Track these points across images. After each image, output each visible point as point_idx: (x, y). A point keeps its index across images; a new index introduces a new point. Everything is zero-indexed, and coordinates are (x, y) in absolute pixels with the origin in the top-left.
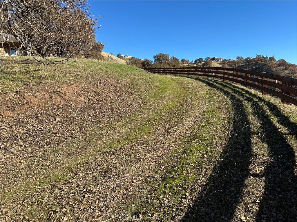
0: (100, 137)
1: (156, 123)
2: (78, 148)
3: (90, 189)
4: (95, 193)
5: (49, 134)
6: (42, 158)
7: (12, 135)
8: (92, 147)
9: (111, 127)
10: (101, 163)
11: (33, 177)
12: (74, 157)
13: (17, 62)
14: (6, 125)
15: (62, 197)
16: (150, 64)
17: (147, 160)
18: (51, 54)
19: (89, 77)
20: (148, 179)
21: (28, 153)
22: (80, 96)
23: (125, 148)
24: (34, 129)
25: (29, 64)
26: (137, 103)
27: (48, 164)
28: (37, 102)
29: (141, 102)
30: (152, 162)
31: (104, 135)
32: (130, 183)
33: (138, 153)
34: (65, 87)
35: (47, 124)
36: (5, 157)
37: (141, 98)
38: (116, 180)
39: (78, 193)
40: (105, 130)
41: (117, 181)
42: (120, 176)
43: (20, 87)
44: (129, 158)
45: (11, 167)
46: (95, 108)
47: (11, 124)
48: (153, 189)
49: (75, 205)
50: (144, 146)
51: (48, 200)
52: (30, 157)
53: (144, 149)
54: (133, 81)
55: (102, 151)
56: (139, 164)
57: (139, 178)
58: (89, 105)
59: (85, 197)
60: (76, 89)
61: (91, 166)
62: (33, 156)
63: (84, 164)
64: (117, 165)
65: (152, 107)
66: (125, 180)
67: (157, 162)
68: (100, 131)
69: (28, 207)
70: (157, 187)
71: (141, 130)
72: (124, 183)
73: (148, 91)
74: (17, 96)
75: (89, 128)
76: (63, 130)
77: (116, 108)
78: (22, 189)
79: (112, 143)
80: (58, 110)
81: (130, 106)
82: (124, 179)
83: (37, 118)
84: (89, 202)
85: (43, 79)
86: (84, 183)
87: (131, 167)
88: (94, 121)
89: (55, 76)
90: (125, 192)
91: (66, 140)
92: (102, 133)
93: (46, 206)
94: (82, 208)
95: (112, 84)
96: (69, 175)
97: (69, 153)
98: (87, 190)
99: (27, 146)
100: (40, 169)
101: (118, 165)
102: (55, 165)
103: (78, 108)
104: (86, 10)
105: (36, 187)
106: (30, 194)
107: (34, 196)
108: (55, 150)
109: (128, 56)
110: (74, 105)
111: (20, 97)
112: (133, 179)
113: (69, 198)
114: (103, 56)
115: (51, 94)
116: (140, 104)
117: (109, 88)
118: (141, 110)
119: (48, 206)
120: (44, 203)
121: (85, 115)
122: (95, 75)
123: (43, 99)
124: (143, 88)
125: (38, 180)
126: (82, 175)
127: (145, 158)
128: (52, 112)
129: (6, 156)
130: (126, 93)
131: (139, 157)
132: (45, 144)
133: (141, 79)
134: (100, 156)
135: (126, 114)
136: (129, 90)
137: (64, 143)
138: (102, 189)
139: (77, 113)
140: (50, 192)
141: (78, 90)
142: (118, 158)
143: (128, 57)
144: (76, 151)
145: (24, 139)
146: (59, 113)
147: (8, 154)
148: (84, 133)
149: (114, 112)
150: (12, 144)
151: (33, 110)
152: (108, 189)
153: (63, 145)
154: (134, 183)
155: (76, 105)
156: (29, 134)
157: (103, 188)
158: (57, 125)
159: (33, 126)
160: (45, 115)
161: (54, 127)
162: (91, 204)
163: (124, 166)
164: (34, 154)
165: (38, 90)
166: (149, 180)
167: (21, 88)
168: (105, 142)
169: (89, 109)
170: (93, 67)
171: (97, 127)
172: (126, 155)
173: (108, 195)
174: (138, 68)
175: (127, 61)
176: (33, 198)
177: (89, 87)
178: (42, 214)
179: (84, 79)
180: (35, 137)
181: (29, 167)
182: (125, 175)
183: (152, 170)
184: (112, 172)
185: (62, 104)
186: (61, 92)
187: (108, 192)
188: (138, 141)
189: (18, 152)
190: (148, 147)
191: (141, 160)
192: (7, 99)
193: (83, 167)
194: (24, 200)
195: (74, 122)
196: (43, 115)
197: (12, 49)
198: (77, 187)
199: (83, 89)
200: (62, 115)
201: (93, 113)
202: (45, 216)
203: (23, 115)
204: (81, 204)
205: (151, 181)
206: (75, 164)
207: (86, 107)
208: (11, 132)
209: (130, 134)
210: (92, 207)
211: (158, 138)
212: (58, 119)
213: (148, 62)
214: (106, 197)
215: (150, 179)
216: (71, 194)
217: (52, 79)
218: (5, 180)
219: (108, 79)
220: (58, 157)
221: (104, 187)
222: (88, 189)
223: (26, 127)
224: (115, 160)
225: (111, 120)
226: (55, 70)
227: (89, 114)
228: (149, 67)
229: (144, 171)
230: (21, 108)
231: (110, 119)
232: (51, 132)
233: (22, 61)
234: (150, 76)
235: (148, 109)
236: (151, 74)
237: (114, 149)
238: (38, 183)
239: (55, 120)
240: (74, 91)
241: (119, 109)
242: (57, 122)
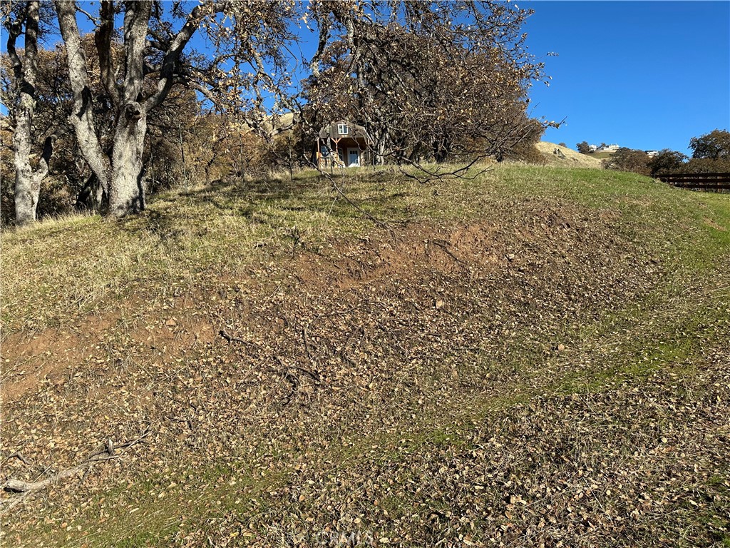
0: (537, 358)
1: (706, 339)
2: (483, 377)
3: (522, 486)
4: (534, 497)
5: (422, 335)
6: (409, 386)
7: (355, 329)
8: (518, 380)
9: (567, 335)
10: (545, 425)
11: (393, 425)
12: (477, 397)
13: (362, 178)
14: (345, 307)
15: (455, 487)
16: (678, 164)
17: (684, 443)
18: (422, 158)
19: (510, 207)
20: (691, 501)
21: (382, 371)
22: (488, 253)
23: (611, 397)
24: (393, 321)
25: (385, 181)
26: (641, 274)
27: (420, 402)
28: (400, 263)
29: (654, 273)
30: (699, 453)
31: (548, 353)
32: (631, 497)
33: (652, 417)
34: (456, 231)
35: (418, 313)
36: (342, 372)
37: (653, 262)
38: (591, 479)
39: (492, 487)
40: (549, 341)
41: (592, 481)
42: (602, 471)
43: (371, 232)
44: (626, 429)
45: (350, 395)
46: (523, 282)
47: (353, 306)
48: (708, 532)
49: (488, 515)
50: (669, 401)
51: (426, 486)
52: (386, 380)
53: (672, 410)
54: (629, 213)
55: (545, 395)
56: (656, 449)
57: (658, 489)
58: (509, 274)
59: (511, 502)
60: (481, 236)
61: (520, 426)
62: (390, 379)
63: (502, 418)
64: (590, 438)
65: (691, 289)
66: (617, 485)
67: (719, 456)
68: (537, 342)
69: (386, 490)
70: (721, 528)
71: (657, 355)
72: (612, 491)
73: (677, 241)
74: (364, 249)
75: (508, 331)
76: (451, 330)
77: (579, 287)
78: (373, 447)
79: (572, 377)
80: (440, 283)
81: (619, 282)
82: (613, 483)
83: (400, 297)
84: (520, 516)
85: (412, 213)
86: (507, 466)
87: (633, 454)
88: (520, 315)
89: (435, 206)
90: (619, 518)
91: (456, 354)
92: (541, 348)
93: (424, 500)
94: (504, 528)
95: (570, 222)
96: (469, 438)
97: (464, 385)
98: (516, 487)
99: (379, 354)
100: (405, 410)
101: (594, 440)
102: (435, 407)
103: (484, 280)
104: (516, 45)
105: (400, 448)
106: (389, 461)
107: (398, 467)
108: (434, 373)
109: (608, 147)
110: (476, 272)
111: (371, 252)
112: (642, 487)
113: (473, 494)
114: (541, 151)
115: (428, 246)
116: (649, 279)
117: (561, 234)
118: (654, 295)
119: (427, 500)
120: (418, 490)
121: (499, 298)
122: (527, 200)
123: (412, 257)
124: (660, 233)
125: (402, 433)
126: (498, 445)
127: (677, 438)
128: (428, 286)
129: (343, 370)
130: (607, 247)
131: (655, 429)
132: (414, 356)
133: (653, 208)
134: (542, 407)
135: (607, 304)
136: (617, 239)
137: (453, 359)
138: (552, 492)
139: (482, 292)
140: (429, 469)
141: (485, 238)
142: (591, 422)
143: (608, 149)
144: (479, 382)
145: (375, 338)
146: (442, 290)
147: (346, 367)
148: (498, 342)
149: (573, 296)
150: (354, 347)
151: (392, 280)
152: (570, 497)
153: (450, 364)
154: (644, 499)
155: (479, 274)
156: (384, 330)
157: (554, 490)
158: (437, 316)
159: (392, 315)
160: (414, 293)
161: (431, 321)
162: (527, 523)
163: (611, 447)
164: (392, 374)
165: (404, 237)
166: (693, 503)
167: (373, 233)
168: (550, 371)
169: (510, 286)
170: (520, 181)
171: (529, 331)
172: (616, 417)
173: (569, 512)
174: (642, 178)
175: (604, 161)
176: (396, 472)
177: (510, 231)
178: (416, 515)
179: (499, 212)
180: (395, 337)
181: (384, 401)
182: (616, 473)
183: (701, 477)
184: (577, 455)
185: (450, 270)
186: (448, 243)
187: (569, 504)
188: (649, 385)
189: (363, 365)
190: (684, 405)
191: (665, 440)
192: (347, 255)
193: (500, 425)
194: (378, 473)
195: (474, 312)
196: (410, 292)
197: (351, 153)
198: (490, 471)
199: (497, 235)
200: (449, 295)
201: (518, 295)
202: (422, 521)
203: (374, 289)
204: (502, 516)
205: (700, 508)
206: (480, 415)
207: (501, 280)
208: (353, 323)
209: (622, 362)
210: (529, 531)
211: (717, 385)
212: (440, 304)
213: (670, 159)
214: (565, 516)
215: (696, 499)
216: (476, 485)
217: (430, 213)
218: (342, 419)
219: (559, 210)
220: (440, 389)
221: (557, 490)
222: (517, 484)
223: (378, 315)
224: (584, 425)
225: (566, 316)
226: (436, 192)
227: (508, 298)
228: (672, 171)
229: (674, 472)
230: (371, 274)
231: (561, 314)
232: (425, 331)
233: (371, 176)
234: (684, 200)
235: (678, 294)
236: (686, 194)
237: (577, 395)
238: (404, 441)
239: (435, 305)
240: (476, 240)
241: (586, 289)
242: (439, 310)
